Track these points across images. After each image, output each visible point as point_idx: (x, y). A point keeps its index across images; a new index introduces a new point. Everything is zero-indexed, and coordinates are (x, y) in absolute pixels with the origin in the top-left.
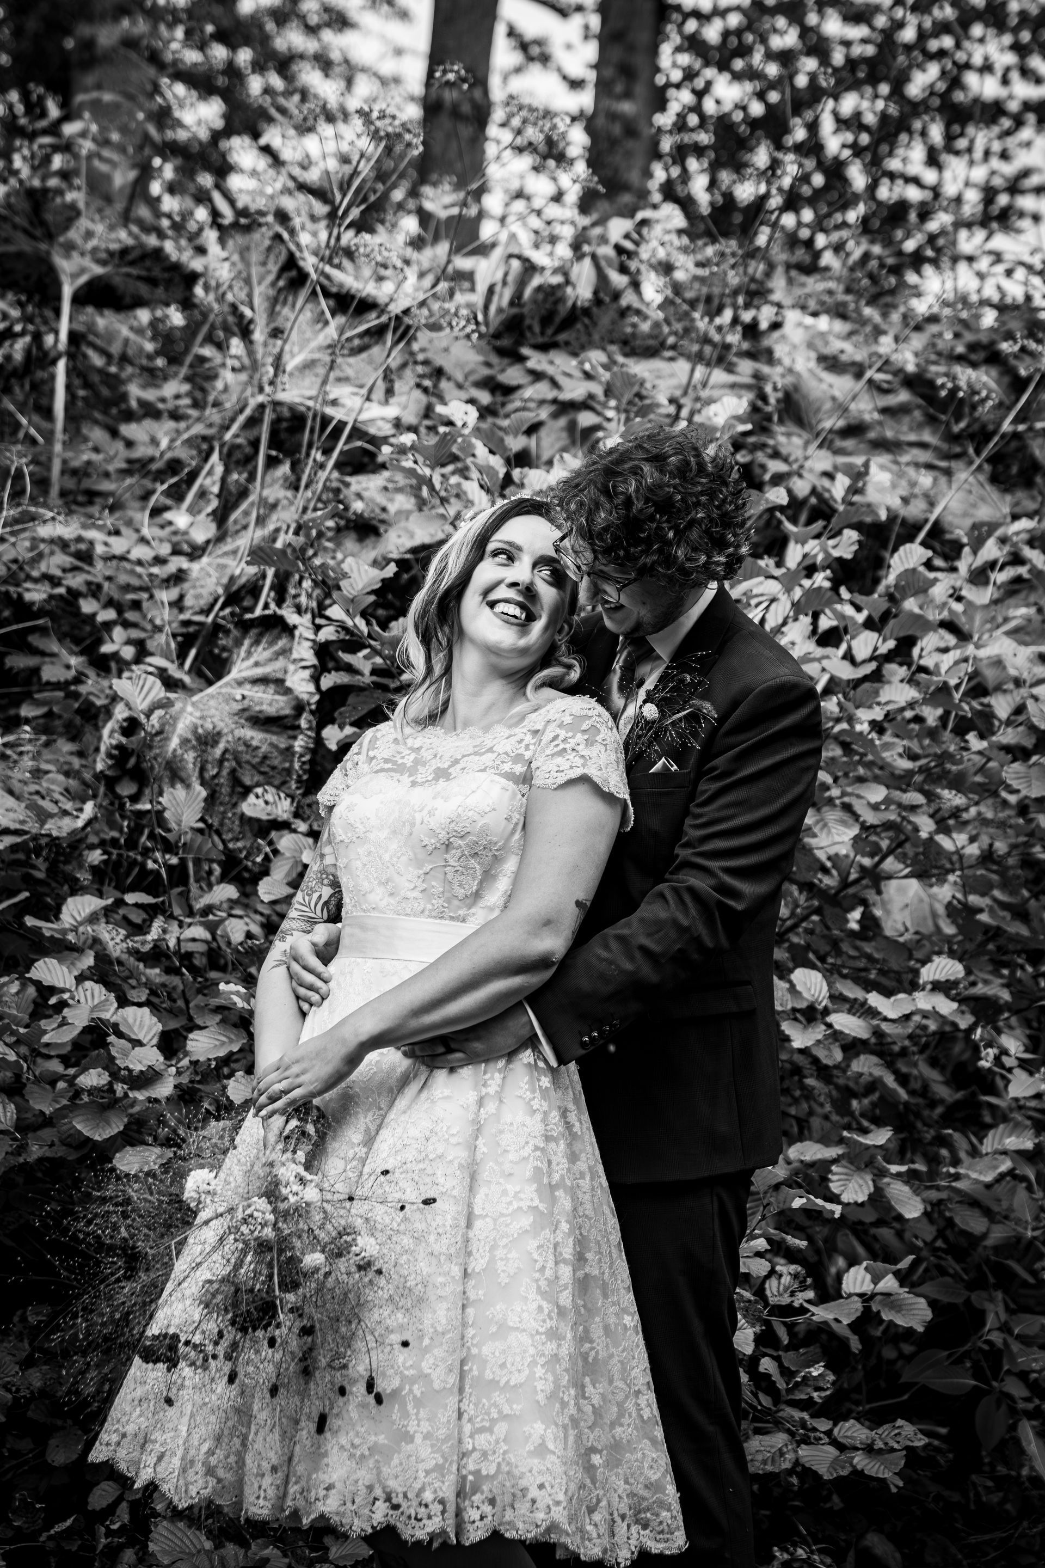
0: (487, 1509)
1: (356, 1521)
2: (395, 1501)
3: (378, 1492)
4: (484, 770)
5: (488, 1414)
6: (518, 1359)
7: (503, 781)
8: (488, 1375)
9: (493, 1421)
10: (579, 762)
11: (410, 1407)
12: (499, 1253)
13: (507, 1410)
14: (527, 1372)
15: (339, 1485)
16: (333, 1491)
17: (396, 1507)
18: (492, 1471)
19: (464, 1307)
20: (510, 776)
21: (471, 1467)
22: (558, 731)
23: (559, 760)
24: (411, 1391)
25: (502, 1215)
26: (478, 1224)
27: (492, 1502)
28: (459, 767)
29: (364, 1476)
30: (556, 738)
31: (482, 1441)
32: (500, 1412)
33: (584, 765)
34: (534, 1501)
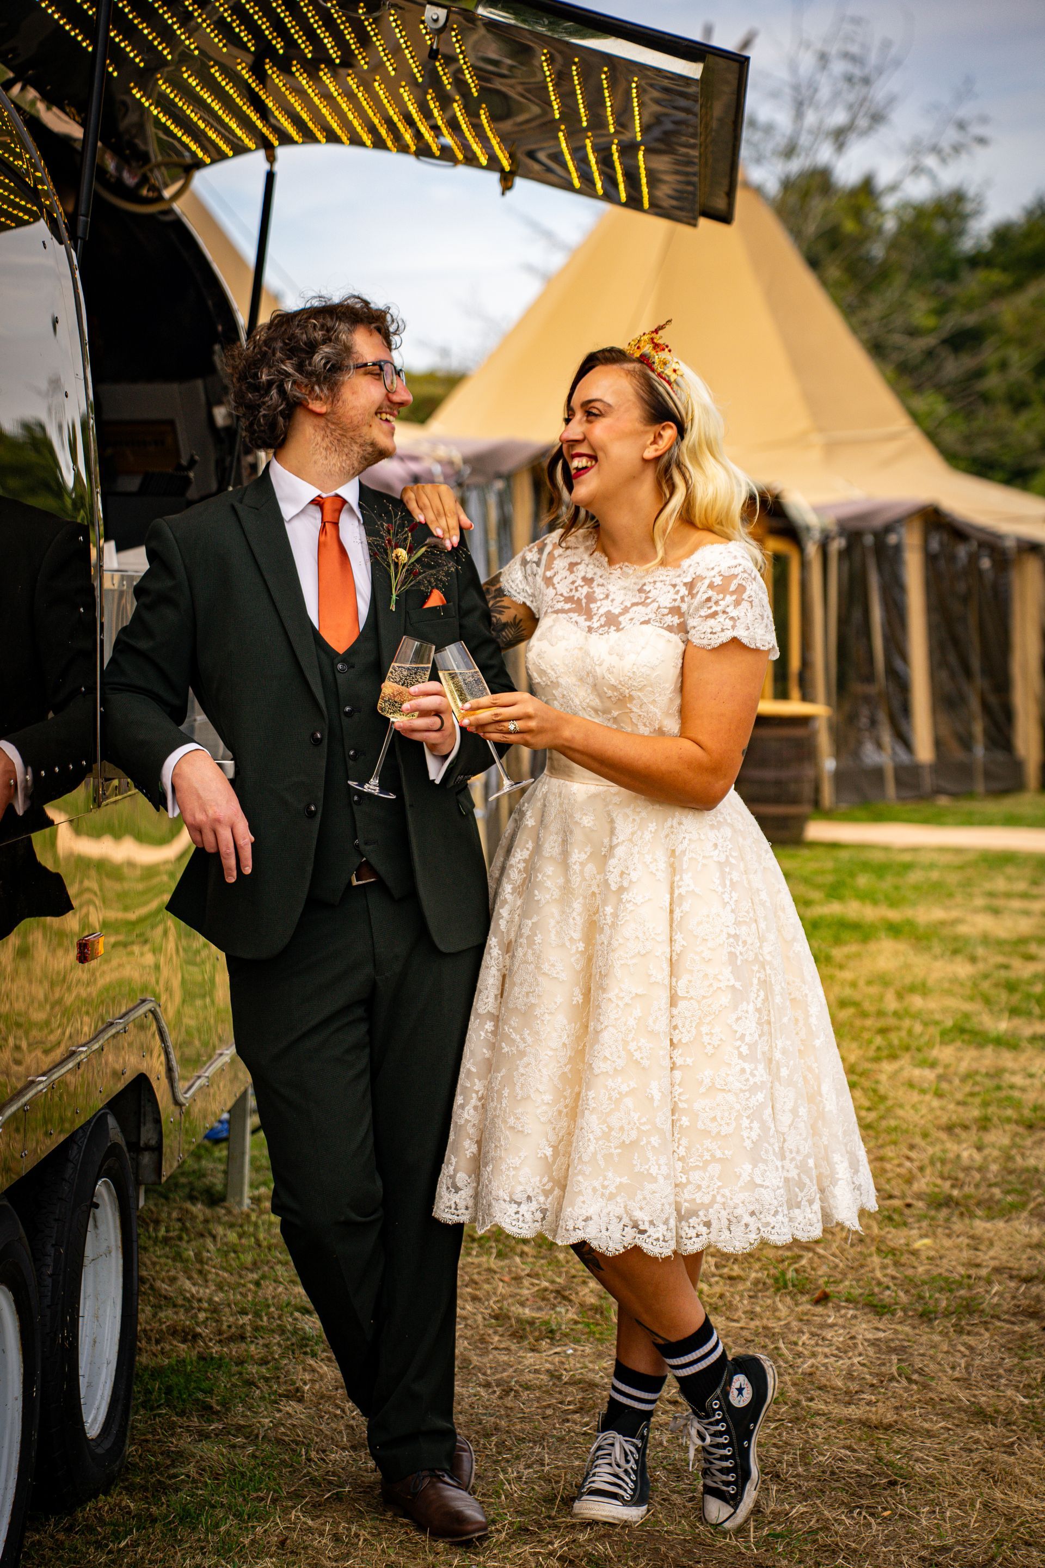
0: (704, 1230)
1: (611, 1244)
2: (642, 1227)
3: (626, 1220)
4: (647, 622)
5: (701, 1156)
6: (726, 1114)
7: (666, 633)
8: (700, 1126)
9: (707, 1163)
10: (729, 623)
11: (650, 1155)
12: (704, 1029)
13: (719, 1154)
14: (734, 1125)
15: (595, 1217)
16: (590, 1222)
17: (643, 1232)
18: (707, 1200)
19: (672, 1069)
20: (670, 629)
21: (687, 1196)
22: (710, 593)
23: (711, 622)
24: (649, 1143)
25: (704, 997)
26: (682, 1004)
27: (708, 1224)
28: (628, 616)
29: (616, 1209)
30: (709, 599)
31: (695, 1176)
32: (713, 1156)
33: (733, 627)
34: (747, 1225)
